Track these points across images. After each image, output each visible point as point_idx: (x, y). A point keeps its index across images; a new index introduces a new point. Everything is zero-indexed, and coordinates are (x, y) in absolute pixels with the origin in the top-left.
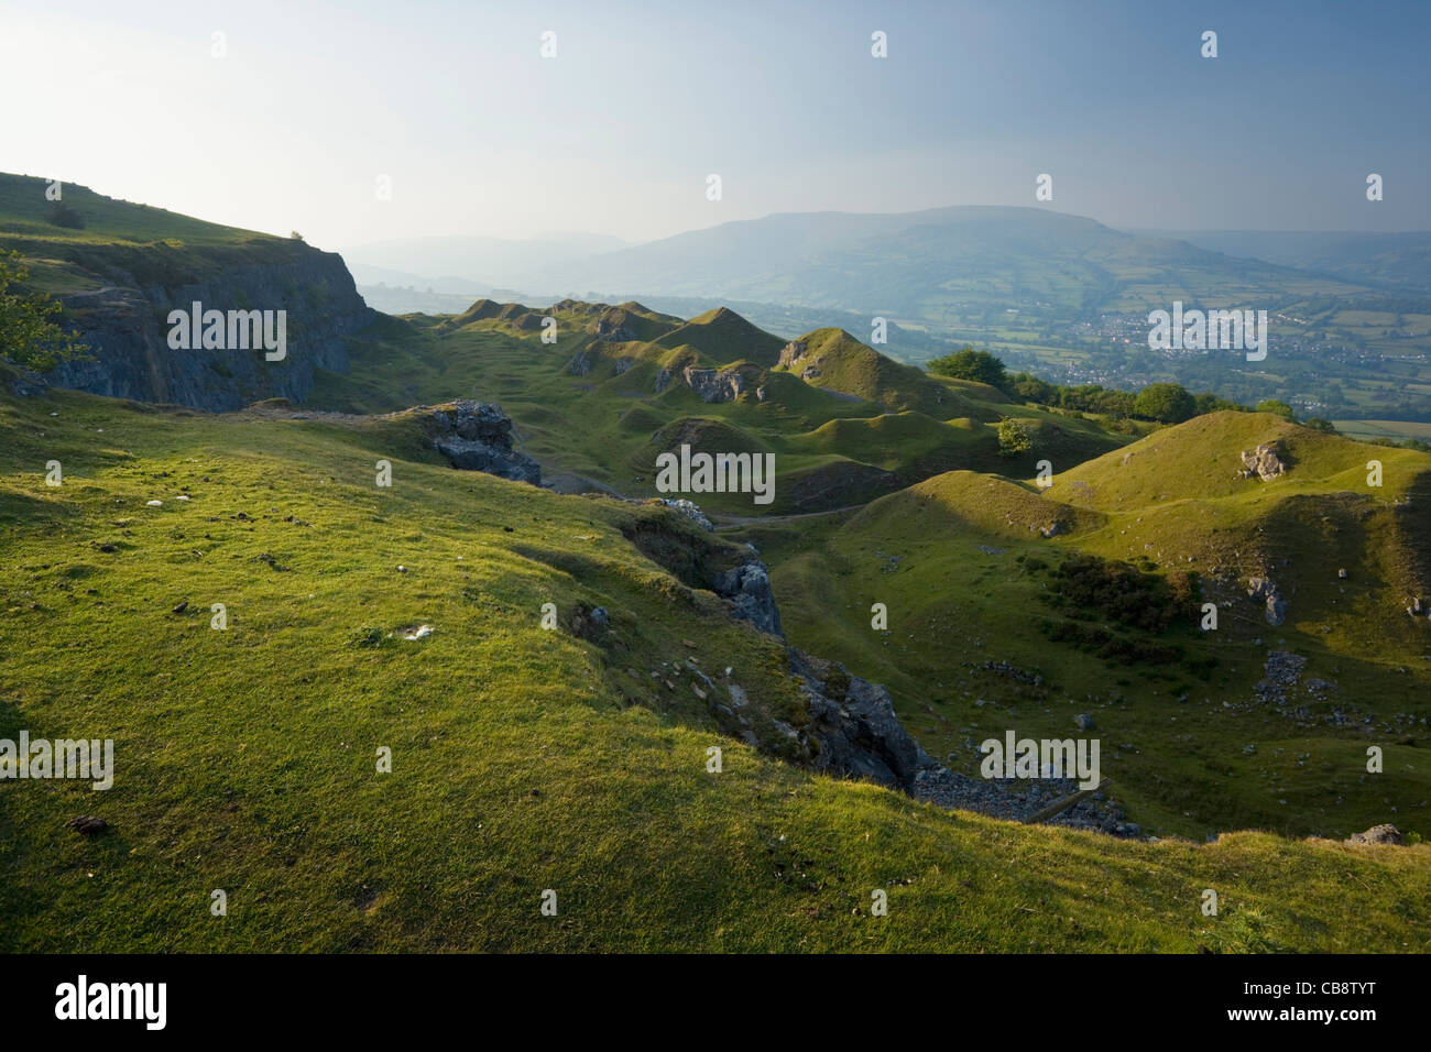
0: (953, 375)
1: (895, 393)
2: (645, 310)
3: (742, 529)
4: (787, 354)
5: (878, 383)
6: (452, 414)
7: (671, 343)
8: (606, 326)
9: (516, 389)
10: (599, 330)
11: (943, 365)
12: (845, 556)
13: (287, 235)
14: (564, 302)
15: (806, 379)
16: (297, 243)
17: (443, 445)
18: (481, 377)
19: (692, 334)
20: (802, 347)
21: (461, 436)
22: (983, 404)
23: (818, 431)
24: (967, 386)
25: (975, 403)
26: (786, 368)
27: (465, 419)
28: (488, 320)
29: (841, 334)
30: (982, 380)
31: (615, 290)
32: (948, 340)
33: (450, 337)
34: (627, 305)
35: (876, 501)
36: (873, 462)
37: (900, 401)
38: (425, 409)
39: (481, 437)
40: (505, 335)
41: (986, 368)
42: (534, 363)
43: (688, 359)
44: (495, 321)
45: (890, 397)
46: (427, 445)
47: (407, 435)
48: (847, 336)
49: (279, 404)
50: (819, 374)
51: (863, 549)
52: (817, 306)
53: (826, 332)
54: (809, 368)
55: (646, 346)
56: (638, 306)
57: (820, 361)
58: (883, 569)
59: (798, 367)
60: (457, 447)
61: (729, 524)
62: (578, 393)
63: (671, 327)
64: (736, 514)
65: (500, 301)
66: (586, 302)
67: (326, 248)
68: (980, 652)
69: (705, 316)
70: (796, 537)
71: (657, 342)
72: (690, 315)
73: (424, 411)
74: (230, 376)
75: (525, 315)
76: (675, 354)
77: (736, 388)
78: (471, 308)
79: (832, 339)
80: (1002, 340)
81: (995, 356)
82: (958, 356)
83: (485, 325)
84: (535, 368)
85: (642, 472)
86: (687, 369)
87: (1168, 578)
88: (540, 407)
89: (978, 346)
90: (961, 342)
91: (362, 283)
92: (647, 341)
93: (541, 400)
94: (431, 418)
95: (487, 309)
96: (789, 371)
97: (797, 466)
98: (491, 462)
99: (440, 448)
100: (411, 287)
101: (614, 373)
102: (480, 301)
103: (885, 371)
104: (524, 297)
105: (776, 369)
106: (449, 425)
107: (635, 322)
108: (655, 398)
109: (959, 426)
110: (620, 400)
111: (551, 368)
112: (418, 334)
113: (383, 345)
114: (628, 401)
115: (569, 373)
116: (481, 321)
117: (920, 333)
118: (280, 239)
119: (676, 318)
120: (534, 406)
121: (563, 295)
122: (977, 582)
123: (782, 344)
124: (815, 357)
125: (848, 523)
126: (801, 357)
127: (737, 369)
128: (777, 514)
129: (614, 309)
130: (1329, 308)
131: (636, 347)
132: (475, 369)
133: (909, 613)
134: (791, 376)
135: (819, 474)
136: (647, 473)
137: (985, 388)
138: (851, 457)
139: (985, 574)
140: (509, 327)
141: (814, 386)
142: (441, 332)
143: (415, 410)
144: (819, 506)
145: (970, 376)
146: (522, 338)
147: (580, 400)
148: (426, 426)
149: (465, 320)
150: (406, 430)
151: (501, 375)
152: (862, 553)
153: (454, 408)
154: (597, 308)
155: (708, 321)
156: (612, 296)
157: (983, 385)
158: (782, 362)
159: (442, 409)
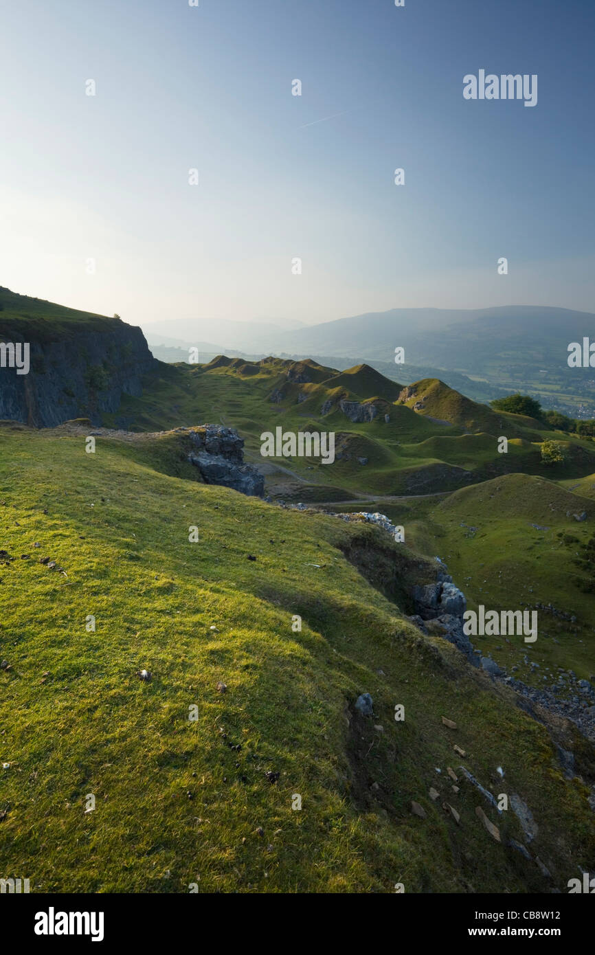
0: (507, 410)
1: (472, 421)
2: (317, 365)
3: (374, 503)
4: (403, 394)
5: (461, 414)
6: (202, 435)
7: (332, 385)
8: (293, 373)
9: (237, 410)
10: (288, 375)
11: (501, 404)
12: (439, 524)
13: (111, 316)
14: (268, 358)
15: (415, 410)
16: (117, 321)
17: (195, 459)
18: (216, 401)
19: (345, 379)
20: (414, 390)
21: (208, 451)
22: (530, 430)
23: (423, 443)
24: (517, 417)
25: (524, 429)
26: (403, 402)
27: (211, 439)
28: (222, 367)
29: (438, 383)
30: (526, 414)
31: (297, 351)
32: (501, 388)
33: (199, 377)
34: (305, 361)
35: (461, 490)
36: (459, 464)
37: (475, 426)
38: (183, 429)
39: (222, 453)
40: (233, 377)
41: (528, 407)
42: (248, 394)
43: (343, 395)
44: (226, 368)
45: (469, 423)
46: (183, 458)
47: (169, 450)
48: (442, 384)
49: (83, 423)
50: (424, 407)
51: (451, 521)
52: (419, 365)
53: (429, 381)
54: (418, 403)
55: (317, 386)
56: (312, 362)
57: (425, 399)
58: (465, 535)
59: (411, 402)
60: (205, 460)
61: (364, 499)
62: (274, 413)
63: (332, 375)
64: (369, 494)
65: (230, 356)
66: (281, 358)
67: (133, 323)
68: (532, 596)
69: (352, 370)
70: (408, 510)
71: (323, 384)
72: (343, 368)
73: (182, 432)
74: (73, 396)
75: (244, 366)
76: (335, 392)
77: (372, 414)
78: (213, 360)
79: (433, 385)
80: (536, 389)
81: (535, 400)
82: (511, 398)
83: (221, 371)
84: (250, 397)
85: (311, 463)
86: (342, 401)
89: (522, 392)
90: (510, 390)
91: (152, 344)
92: (317, 383)
93: (252, 417)
94: (187, 437)
95: (222, 361)
96: (405, 405)
97: (410, 465)
98: (229, 473)
99: (192, 460)
100: (180, 347)
101: (297, 402)
102: (218, 356)
103: (467, 407)
104: (243, 354)
105: (397, 403)
106: (200, 442)
107: (310, 371)
108: (321, 418)
109: (515, 443)
110: (300, 419)
111: (258, 397)
112: (182, 375)
113: (161, 380)
114: (305, 419)
115: (270, 401)
116: (218, 368)
117: (484, 383)
118: (107, 318)
119: (335, 370)
120: (248, 420)
121: (267, 355)
122: (530, 549)
123: (401, 388)
124: (421, 397)
125: (442, 503)
126: (413, 396)
127: (373, 402)
128: (396, 495)
129: (298, 363)
131: (311, 386)
132: (214, 396)
133: (483, 566)
134: (406, 407)
135: (423, 470)
136: (316, 464)
137: (529, 420)
138: (443, 460)
139: (536, 543)
140: (235, 372)
141: (421, 414)
142: (195, 374)
143: (176, 431)
144: (423, 491)
145: (518, 411)
146: (242, 379)
147: (276, 417)
148: (183, 442)
149: (209, 367)
150: (170, 447)
151: (230, 401)
152: (451, 523)
153: (203, 430)
154: (288, 362)
155: (354, 372)
156: (296, 356)
157: (527, 417)
158: (400, 399)
159: (196, 431)
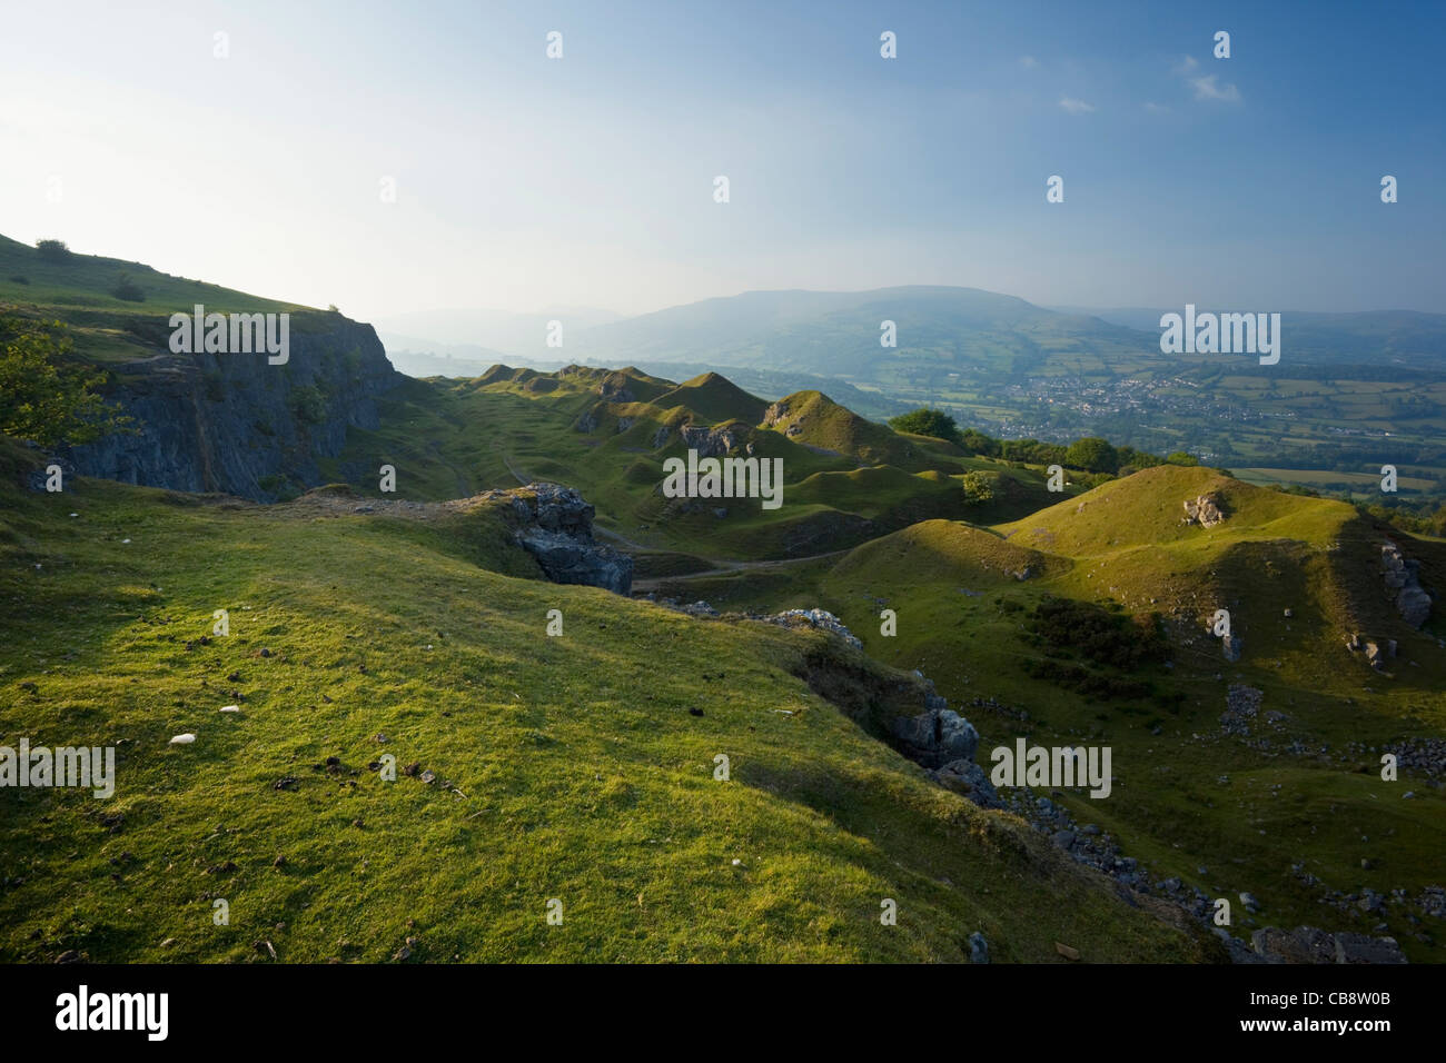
0: (912, 431)
1: (869, 449)
2: (642, 375)
3: (739, 573)
4: (771, 413)
5: (853, 440)
7: (668, 404)
8: (608, 388)
9: (530, 445)
10: (602, 392)
11: (903, 422)
12: (835, 598)
13: (325, 307)
14: (570, 367)
15: (789, 436)
16: (334, 315)
17: (527, 540)
18: (496, 433)
19: (685, 395)
20: (785, 408)
21: (543, 527)
22: (946, 458)
23: (804, 482)
24: (929, 441)
25: (938, 456)
26: (771, 426)
28: (502, 382)
29: (818, 396)
30: (937, 436)
31: (613, 356)
33: (468, 398)
34: (626, 369)
35: (861, 547)
36: (854, 511)
37: (873, 455)
38: (501, 494)
40: (518, 396)
41: (940, 424)
42: (543, 421)
43: (684, 418)
44: (508, 383)
45: (864, 452)
46: (509, 540)
47: (489, 530)
48: (824, 397)
50: (801, 431)
51: (851, 592)
52: (785, 371)
53: (806, 394)
54: (792, 427)
55: (647, 406)
56: (635, 371)
57: (802, 419)
58: (872, 611)
59: (781, 425)
60: (543, 542)
61: (726, 569)
62: (586, 448)
63: (666, 390)
64: (733, 560)
65: (513, 365)
66: (590, 366)
67: (360, 319)
68: (968, 690)
69: (696, 380)
70: (789, 580)
71: (655, 403)
72: (682, 379)
73: (502, 498)
74: (272, 434)
75: (534, 379)
76: (672, 415)
77: (728, 444)
78: (487, 372)
79: (811, 400)
81: (947, 415)
82: (916, 415)
83: (500, 387)
84: (543, 426)
85: (645, 520)
86: (683, 427)
87: (1134, 618)
88: (552, 461)
91: (391, 351)
92: (646, 402)
93: (553, 454)
94: (509, 507)
95: (501, 373)
96: (774, 429)
97: (786, 515)
99: (523, 543)
100: (432, 354)
101: (617, 431)
102: (494, 367)
103: (860, 429)
104: (531, 362)
105: (762, 427)
106: (528, 515)
107: (633, 384)
108: (655, 453)
109: (928, 478)
110: (624, 455)
111: (560, 425)
112: (441, 395)
113: (409, 404)
114: (630, 455)
115: (577, 430)
116: (495, 384)
117: (876, 394)
118: (319, 311)
119: (671, 382)
120: (546, 460)
121: (567, 362)
122: (961, 623)
123: (766, 405)
124: (796, 417)
125: (835, 568)
126: (784, 417)
127: (731, 426)
128: (770, 559)
129: (615, 373)
130: (1215, 374)
131: (638, 407)
132: (490, 426)
133: (899, 653)
134: (776, 432)
135: (807, 522)
136: (652, 521)
137: (943, 443)
138: (831, 505)
139: (968, 615)
140: (521, 388)
141: (797, 442)
142: (460, 393)
143: (491, 498)
144: (807, 551)
145: (927, 432)
146: (533, 398)
147: (586, 455)
148: (505, 516)
149: (481, 383)
150: (488, 525)
151: (517, 432)
152: (850, 595)
154: (600, 373)
155: (699, 385)
156: (609, 361)
157: (938, 439)
158: (767, 420)
159: (520, 495)
